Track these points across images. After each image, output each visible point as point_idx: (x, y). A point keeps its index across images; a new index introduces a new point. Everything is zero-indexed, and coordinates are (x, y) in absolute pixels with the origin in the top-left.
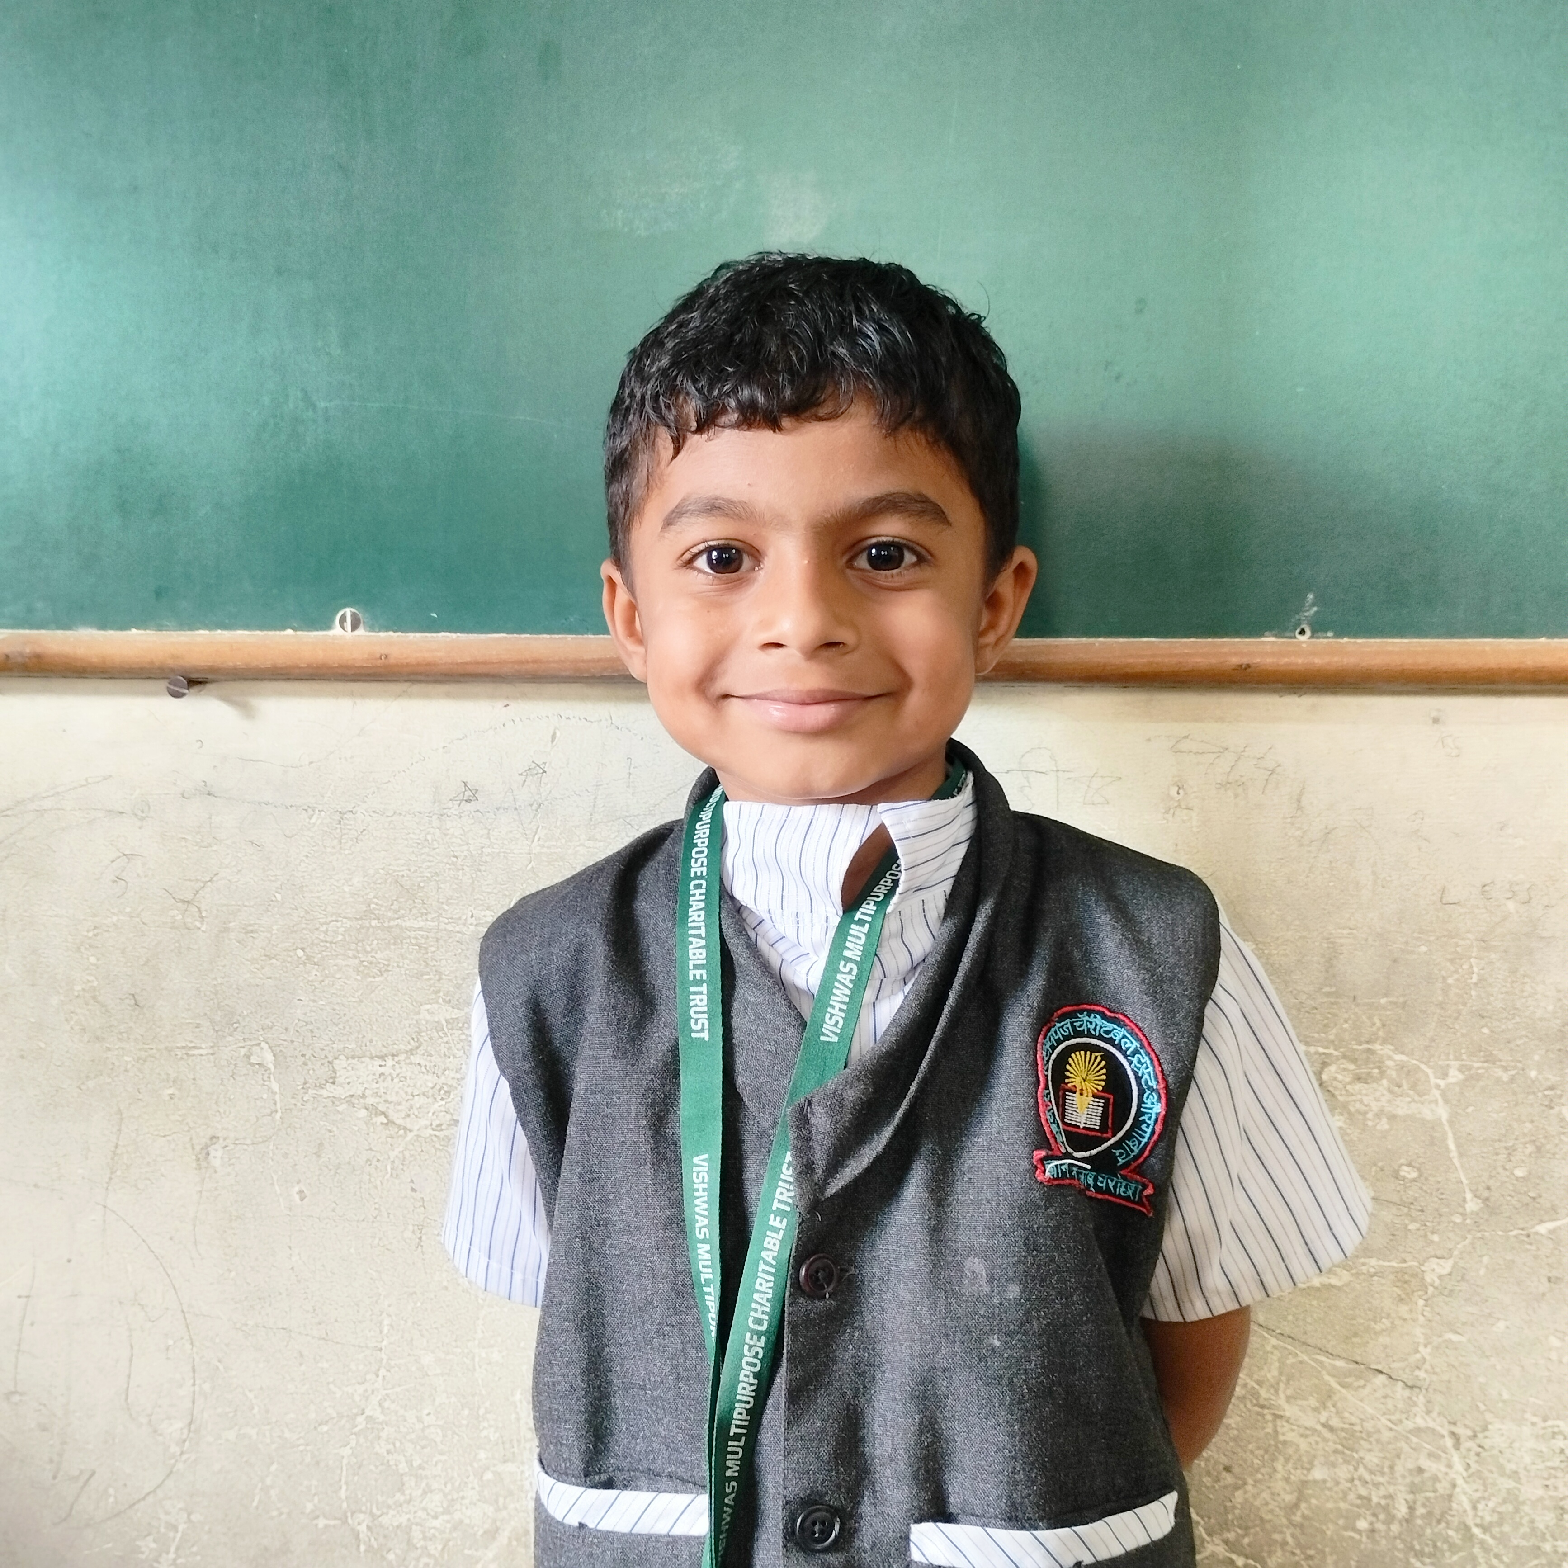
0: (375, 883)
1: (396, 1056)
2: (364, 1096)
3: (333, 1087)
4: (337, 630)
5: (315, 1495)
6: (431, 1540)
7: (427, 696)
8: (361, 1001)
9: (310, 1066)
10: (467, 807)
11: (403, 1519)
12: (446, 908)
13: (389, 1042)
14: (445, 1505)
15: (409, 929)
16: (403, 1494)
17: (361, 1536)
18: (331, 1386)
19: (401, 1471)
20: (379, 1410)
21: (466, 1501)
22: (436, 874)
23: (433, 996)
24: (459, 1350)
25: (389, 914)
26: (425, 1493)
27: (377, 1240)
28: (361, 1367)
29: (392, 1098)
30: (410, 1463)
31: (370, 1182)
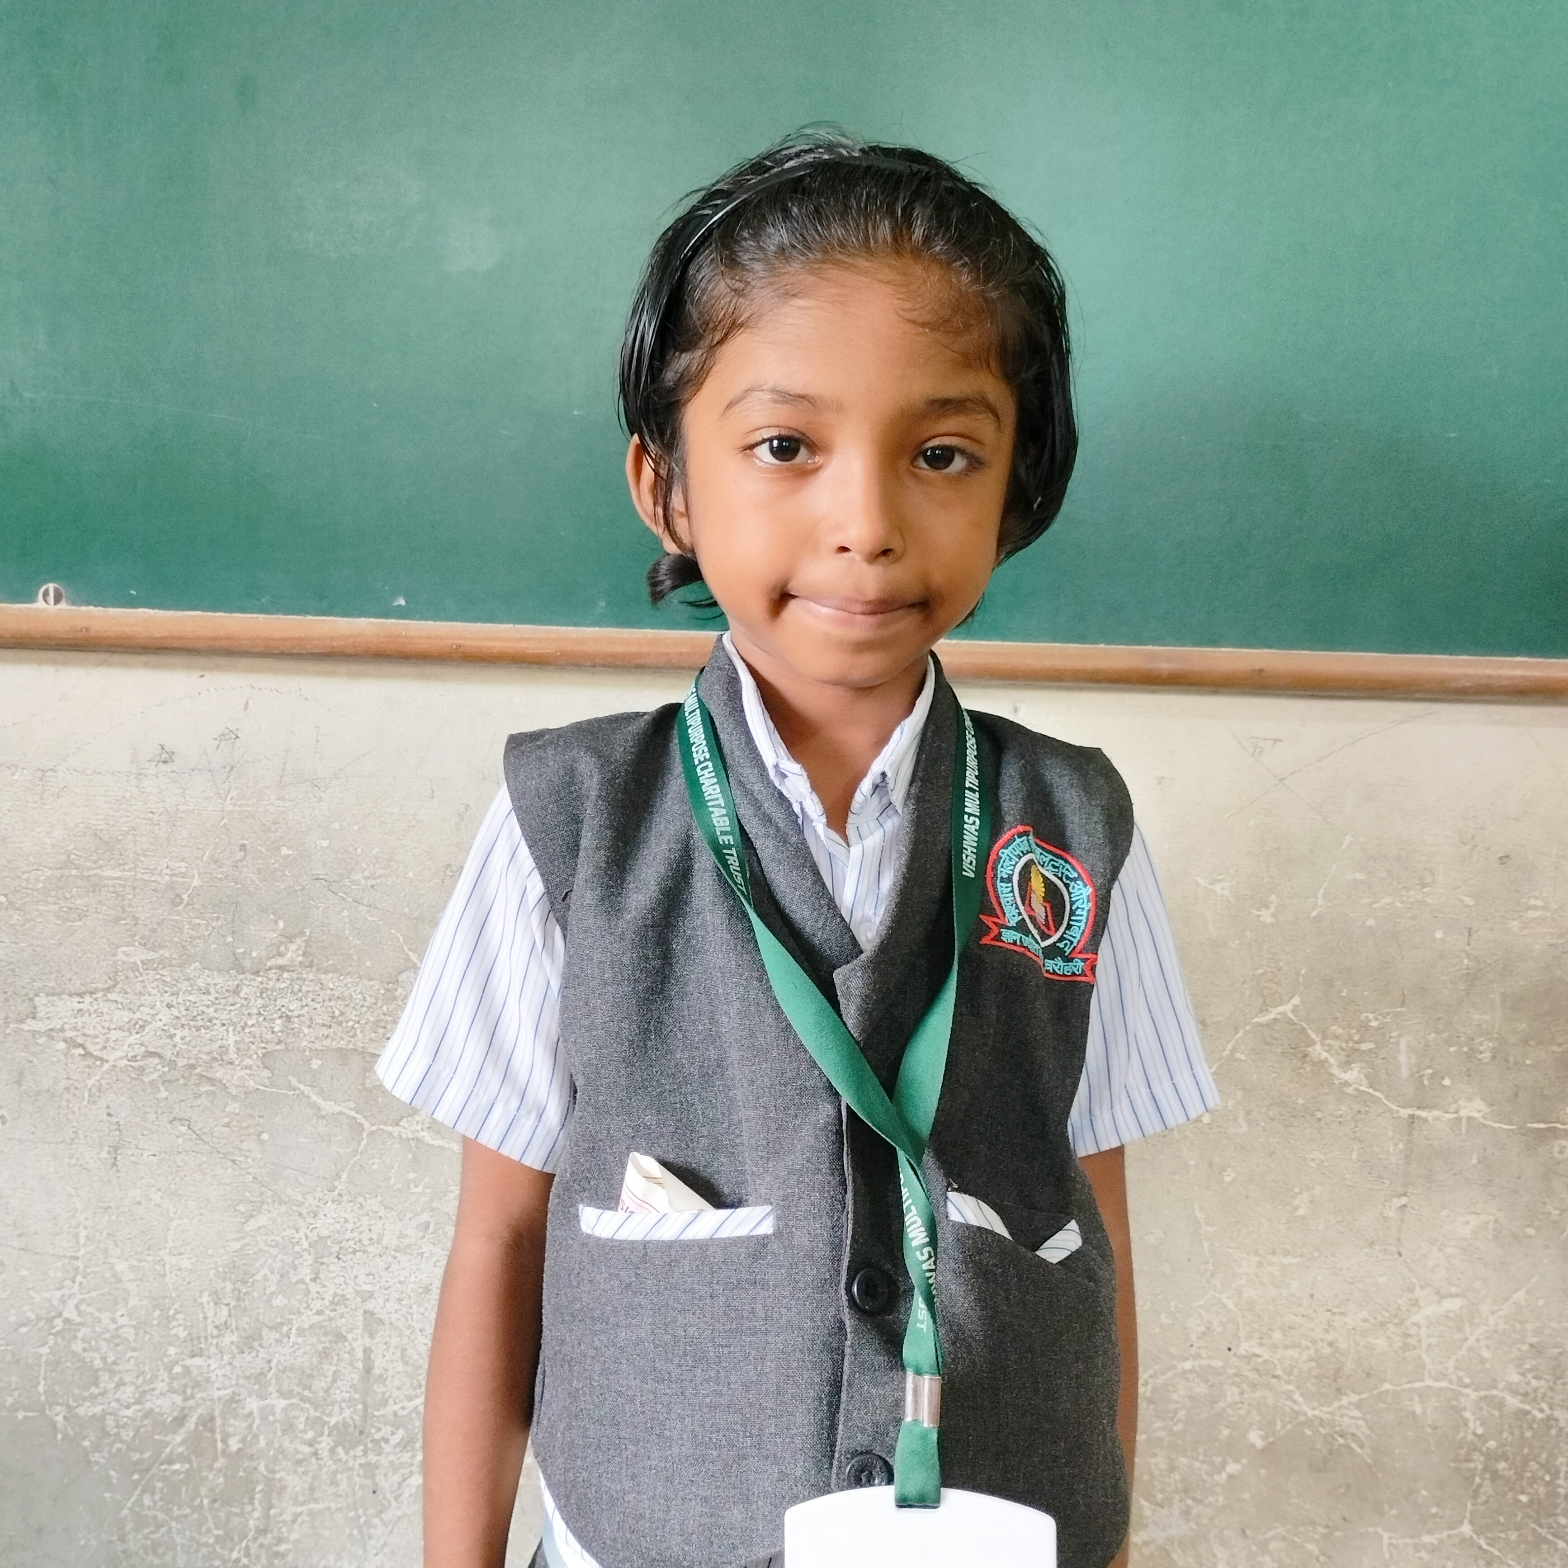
0: (75, 836)
1: (94, 993)
2: (62, 1030)
3: (34, 1021)
4: (40, 604)
5: (15, 1389)
6: (123, 1427)
7: (127, 665)
8: (61, 944)
9: (12, 1002)
10: (163, 767)
11: (98, 1410)
12: (143, 859)
13: (88, 981)
14: (137, 1396)
15: (108, 878)
16: (98, 1387)
17: (59, 1425)
18: (31, 1292)
19: (96, 1367)
20: (75, 1313)
21: (156, 1393)
22: (134, 829)
23: (129, 940)
24: (150, 1258)
25: (89, 864)
26: (118, 1386)
27: (74, 1161)
28: (59, 1275)
29: (90, 1032)
30: (104, 1359)
31: (68, 1108)
